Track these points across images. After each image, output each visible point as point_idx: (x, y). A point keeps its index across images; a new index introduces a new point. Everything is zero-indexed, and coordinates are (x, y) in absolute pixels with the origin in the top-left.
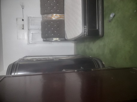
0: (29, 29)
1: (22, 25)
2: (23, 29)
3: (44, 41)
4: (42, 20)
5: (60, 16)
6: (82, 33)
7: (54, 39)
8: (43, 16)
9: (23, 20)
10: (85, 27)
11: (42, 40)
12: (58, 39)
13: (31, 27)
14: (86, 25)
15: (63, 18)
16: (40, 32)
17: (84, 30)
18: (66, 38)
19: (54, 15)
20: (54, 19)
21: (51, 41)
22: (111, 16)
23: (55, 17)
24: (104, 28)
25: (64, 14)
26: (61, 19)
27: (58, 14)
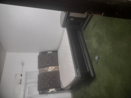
0: (26, 84)
1: (20, 80)
2: (20, 83)
3: (40, 94)
4: (39, 73)
5: (55, 68)
6: (76, 76)
7: (51, 90)
8: (40, 69)
9: (21, 75)
10: (77, 71)
11: (38, 92)
12: (54, 89)
13: (28, 81)
14: (78, 69)
15: (58, 69)
16: (37, 85)
17: (77, 73)
18: (62, 88)
19: (50, 67)
20: (49, 71)
21: (48, 93)
22: (96, 58)
23: (51, 69)
24: (94, 70)
25: (58, 66)
26: (56, 70)
27: (53, 67)
